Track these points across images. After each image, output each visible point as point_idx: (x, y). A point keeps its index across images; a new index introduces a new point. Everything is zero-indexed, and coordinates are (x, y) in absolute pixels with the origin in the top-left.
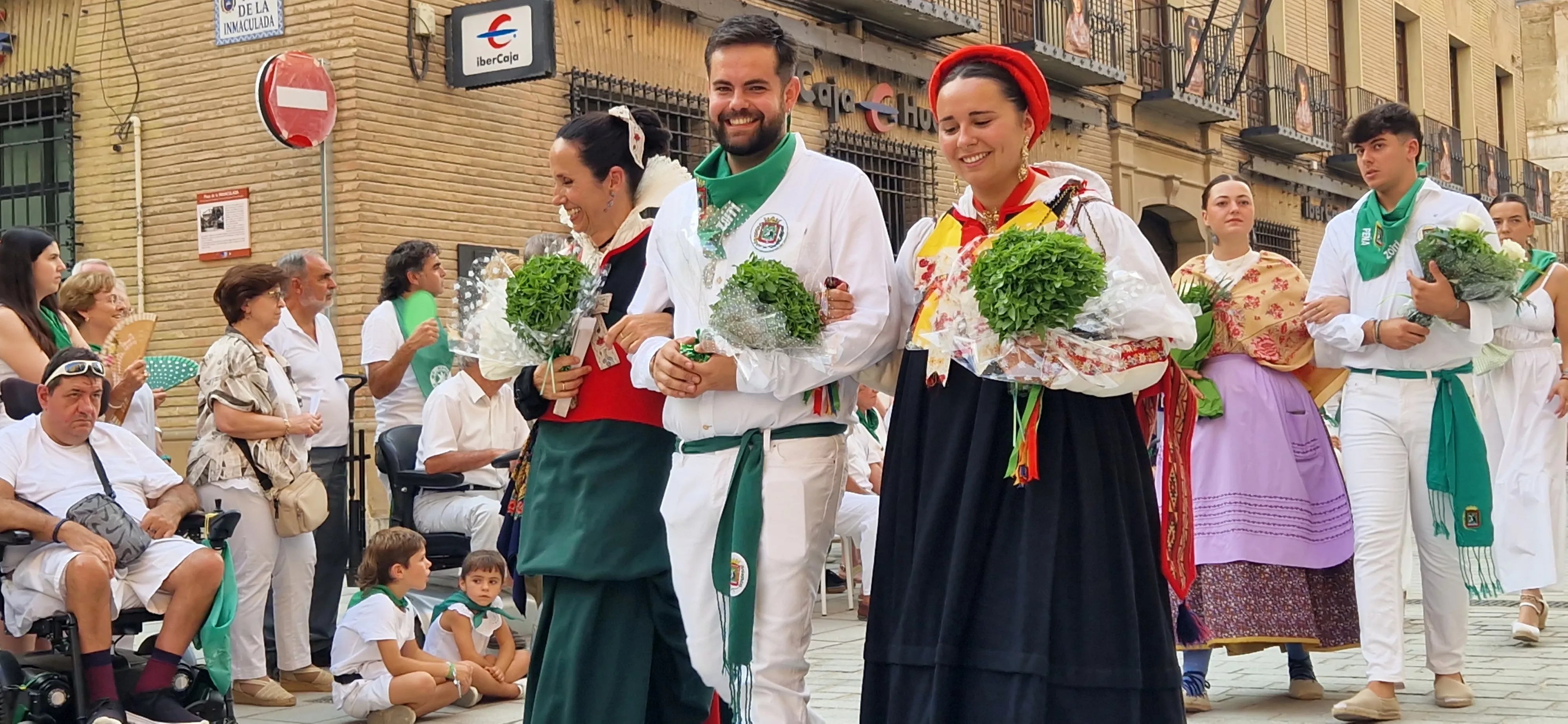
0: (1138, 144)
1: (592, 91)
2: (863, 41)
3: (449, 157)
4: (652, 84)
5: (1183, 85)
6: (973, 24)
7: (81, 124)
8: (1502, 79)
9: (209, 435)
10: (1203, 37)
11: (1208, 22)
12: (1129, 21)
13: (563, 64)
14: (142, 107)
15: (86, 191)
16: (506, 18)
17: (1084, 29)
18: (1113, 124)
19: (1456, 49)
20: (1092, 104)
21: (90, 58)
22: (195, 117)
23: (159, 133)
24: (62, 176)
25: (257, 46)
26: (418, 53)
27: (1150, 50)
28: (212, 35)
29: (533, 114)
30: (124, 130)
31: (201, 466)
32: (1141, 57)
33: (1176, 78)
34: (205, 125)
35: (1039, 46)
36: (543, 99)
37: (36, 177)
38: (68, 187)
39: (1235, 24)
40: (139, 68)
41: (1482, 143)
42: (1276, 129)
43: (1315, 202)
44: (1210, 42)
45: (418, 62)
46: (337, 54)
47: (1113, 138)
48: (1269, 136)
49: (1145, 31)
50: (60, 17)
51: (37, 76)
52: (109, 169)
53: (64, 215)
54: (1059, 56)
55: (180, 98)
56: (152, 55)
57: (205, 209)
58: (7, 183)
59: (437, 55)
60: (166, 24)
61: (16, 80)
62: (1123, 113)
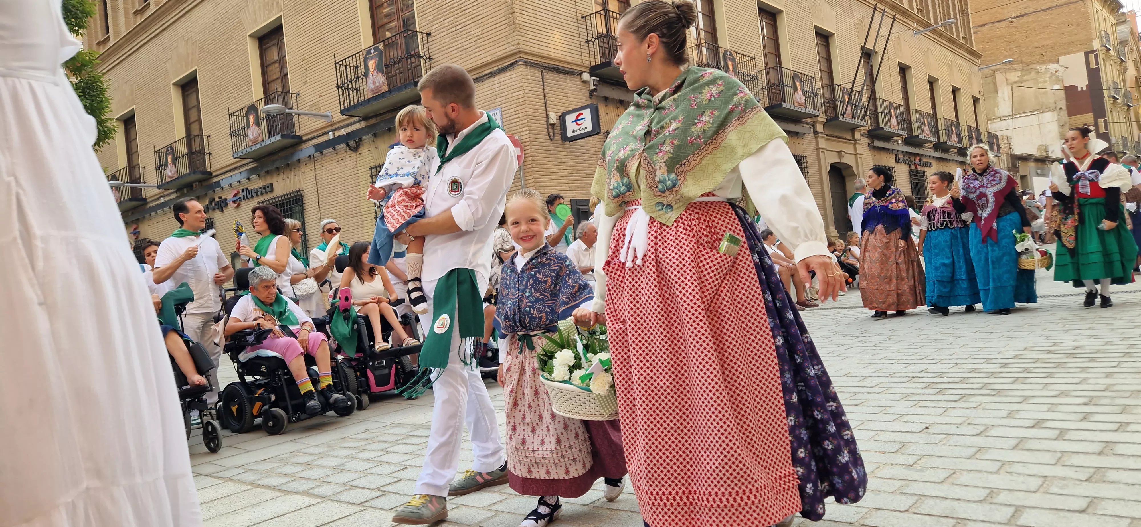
0: (826, 139)
3: (564, 167)
5: (843, 115)
8: (976, 100)
10: (850, 95)
11: (852, 89)
12: (820, 92)
13: (603, 129)
16: (581, 114)
17: (802, 97)
18: (816, 133)
19: (955, 90)
20: (806, 126)
26: (551, 131)
27: (828, 102)
32: (825, 106)
33: (840, 113)
35: (784, 105)
39: (862, 89)
41: (969, 127)
42: (883, 128)
43: (901, 156)
45: (551, 134)
47: (816, 138)
48: (880, 132)
49: (826, 96)
54: (792, 108)
59: (558, 130)
62: (820, 128)
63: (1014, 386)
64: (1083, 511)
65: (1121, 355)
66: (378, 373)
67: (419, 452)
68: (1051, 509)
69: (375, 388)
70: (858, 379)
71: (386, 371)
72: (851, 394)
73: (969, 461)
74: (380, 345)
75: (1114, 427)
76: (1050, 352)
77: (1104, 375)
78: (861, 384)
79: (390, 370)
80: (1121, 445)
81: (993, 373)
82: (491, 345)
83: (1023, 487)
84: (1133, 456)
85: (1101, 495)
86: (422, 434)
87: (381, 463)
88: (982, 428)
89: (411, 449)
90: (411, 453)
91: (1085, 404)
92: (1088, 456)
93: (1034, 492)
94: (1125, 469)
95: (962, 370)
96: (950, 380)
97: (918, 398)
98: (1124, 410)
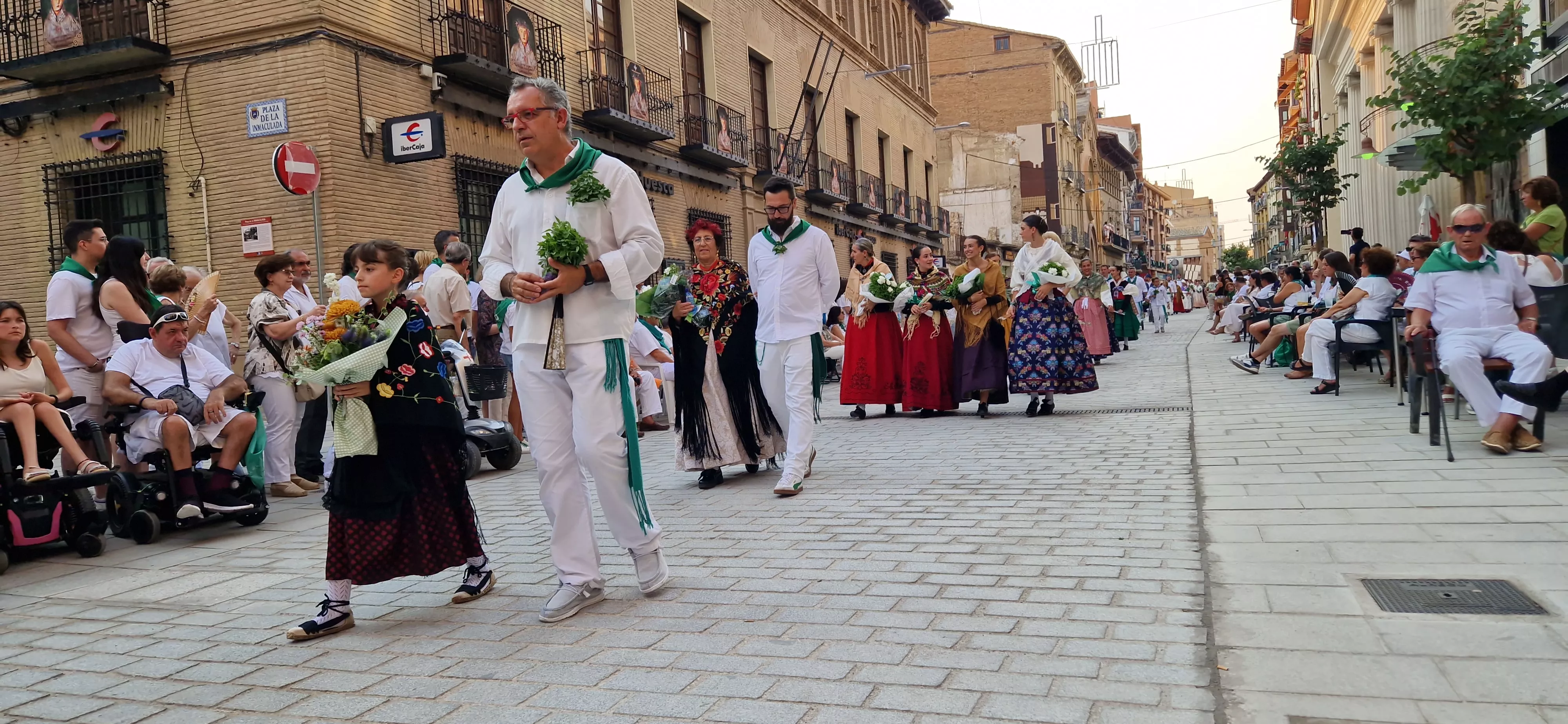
0: (756, 197)
1: (467, 166)
2: (614, 142)
3: (387, 200)
4: (500, 162)
5: (777, 168)
6: (671, 135)
7: (170, 182)
8: (928, 167)
9: (255, 349)
10: (786, 144)
11: (789, 136)
12: (750, 135)
13: (450, 150)
14: (206, 171)
15: (174, 218)
16: (418, 125)
17: (727, 139)
18: (743, 187)
19: (907, 152)
20: (732, 177)
21: (173, 144)
22: (238, 178)
23: (216, 186)
24: (160, 211)
25: (272, 138)
26: (366, 143)
27: (760, 150)
28: (246, 132)
29: (435, 178)
30: (196, 185)
31: (251, 366)
32: (756, 154)
34: (244, 182)
35: (705, 147)
36: (441, 170)
37: (143, 211)
38: (164, 216)
39: (801, 137)
40: (203, 150)
41: (919, 198)
42: (822, 190)
43: (841, 227)
44: (789, 147)
45: (367, 148)
46: (320, 143)
47: (743, 194)
48: (819, 194)
49: (758, 140)
50: (153, 121)
51: (141, 154)
52: (188, 206)
53: (161, 232)
54: (715, 152)
55: (228, 167)
56: (211, 143)
57: (246, 229)
58: (126, 214)
59: (378, 144)
60: (218, 125)
61: (128, 156)
62: (748, 182)
63: (909, 531)
64: (939, 686)
65: (1022, 491)
66: (28, 515)
67: (88, 648)
68: (908, 685)
69: (21, 539)
70: (746, 521)
71: (46, 512)
72: (735, 542)
73: (841, 627)
74: (32, 471)
75: (991, 580)
76: (955, 486)
77: (999, 517)
78: (749, 528)
79: (52, 510)
80: (994, 603)
81: (893, 513)
82: (240, 472)
83: (888, 659)
84: (1001, 616)
85: (961, 666)
86: (101, 617)
87: (16, 668)
88: (863, 585)
89: (75, 642)
90: (74, 650)
91: (973, 553)
92: (960, 617)
93: (898, 665)
94: (990, 633)
95: (863, 509)
96: (847, 522)
97: (807, 546)
98: (1008, 560)
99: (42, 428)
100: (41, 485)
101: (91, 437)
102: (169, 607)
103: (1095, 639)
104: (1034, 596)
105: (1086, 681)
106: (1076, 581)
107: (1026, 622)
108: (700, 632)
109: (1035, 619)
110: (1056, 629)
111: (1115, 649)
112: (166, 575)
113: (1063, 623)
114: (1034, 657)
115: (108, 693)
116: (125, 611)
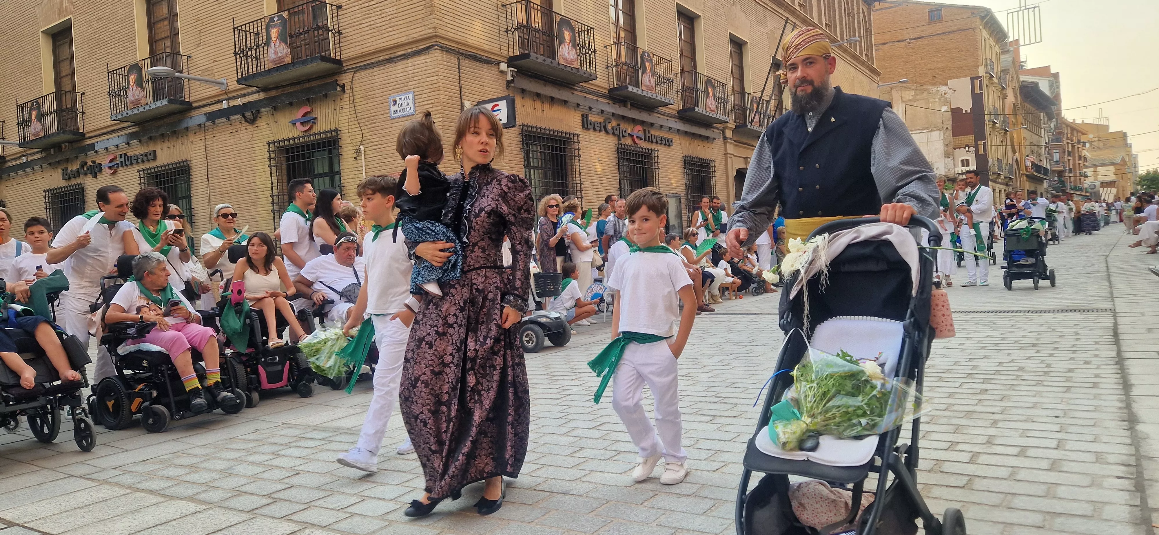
0: (735, 145)
1: (530, 132)
2: (630, 110)
4: (552, 128)
5: (751, 122)
6: (672, 102)
7: (342, 150)
10: (758, 104)
11: (760, 98)
12: (731, 99)
13: (519, 122)
14: (364, 143)
15: (345, 174)
16: (497, 105)
17: (714, 102)
18: (725, 138)
20: (717, 131)
21: (344, 125)
22: (384, 146)
23: (370, 152)
24: (336, 169)
25: (405, 119)
27: (738, 109)
28: (389, 115)
30: (358, 152)
32: (735, 112)
33: (748, 120)
34: (387, 149)
35: (697, 109)
36: (512, 135)
37: (326, 170)
38: (338, 173)
39: (770, 99)
40: (362, 128)
44: (761, 105)
47: (725, 143)
49: (736, 102)
50: (333, 110)
51: (325, 132)
52: (353, 166)
53: (337, 184)
54: (704, 113)
55: (378, 139)
56: (367, 123)
58: (316, 172)
60: (372, 112)
61: (318, 134)
62: (729, 134)
65: (965, 375)
66: (270, 369)
67: (312, 457)
69: (266, 385)
70: (740, 390)
71: (279, 367)
72: (733, 406)
74: (274, 342)
75: (945, 445)
77: (947, 395)
78: (742, 395)
79: (284, 366)
80: (949, 463)
84: (955, 473)
86: (317, 437)
89: (304, 452)
90: (303, 458)
94: (947, 486)
98: (958, 429)
99: (279, 314)
100: (279, 350)
101: (307, 319)
102: (355, 432)
103: (1039, 496)
104: (982, 459)
105: (1034, 529)
106: (1019, 449)
107: (977, 479)
108: (714, 471)
109: (985, 477)
110: (1005, 486)
111: (1058, 506)
112: (352, 411)
113: (1010, 483)
114: (987, 507)
115: (327, 487)
116: (331, 434)
